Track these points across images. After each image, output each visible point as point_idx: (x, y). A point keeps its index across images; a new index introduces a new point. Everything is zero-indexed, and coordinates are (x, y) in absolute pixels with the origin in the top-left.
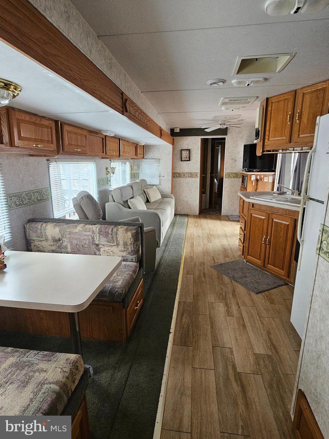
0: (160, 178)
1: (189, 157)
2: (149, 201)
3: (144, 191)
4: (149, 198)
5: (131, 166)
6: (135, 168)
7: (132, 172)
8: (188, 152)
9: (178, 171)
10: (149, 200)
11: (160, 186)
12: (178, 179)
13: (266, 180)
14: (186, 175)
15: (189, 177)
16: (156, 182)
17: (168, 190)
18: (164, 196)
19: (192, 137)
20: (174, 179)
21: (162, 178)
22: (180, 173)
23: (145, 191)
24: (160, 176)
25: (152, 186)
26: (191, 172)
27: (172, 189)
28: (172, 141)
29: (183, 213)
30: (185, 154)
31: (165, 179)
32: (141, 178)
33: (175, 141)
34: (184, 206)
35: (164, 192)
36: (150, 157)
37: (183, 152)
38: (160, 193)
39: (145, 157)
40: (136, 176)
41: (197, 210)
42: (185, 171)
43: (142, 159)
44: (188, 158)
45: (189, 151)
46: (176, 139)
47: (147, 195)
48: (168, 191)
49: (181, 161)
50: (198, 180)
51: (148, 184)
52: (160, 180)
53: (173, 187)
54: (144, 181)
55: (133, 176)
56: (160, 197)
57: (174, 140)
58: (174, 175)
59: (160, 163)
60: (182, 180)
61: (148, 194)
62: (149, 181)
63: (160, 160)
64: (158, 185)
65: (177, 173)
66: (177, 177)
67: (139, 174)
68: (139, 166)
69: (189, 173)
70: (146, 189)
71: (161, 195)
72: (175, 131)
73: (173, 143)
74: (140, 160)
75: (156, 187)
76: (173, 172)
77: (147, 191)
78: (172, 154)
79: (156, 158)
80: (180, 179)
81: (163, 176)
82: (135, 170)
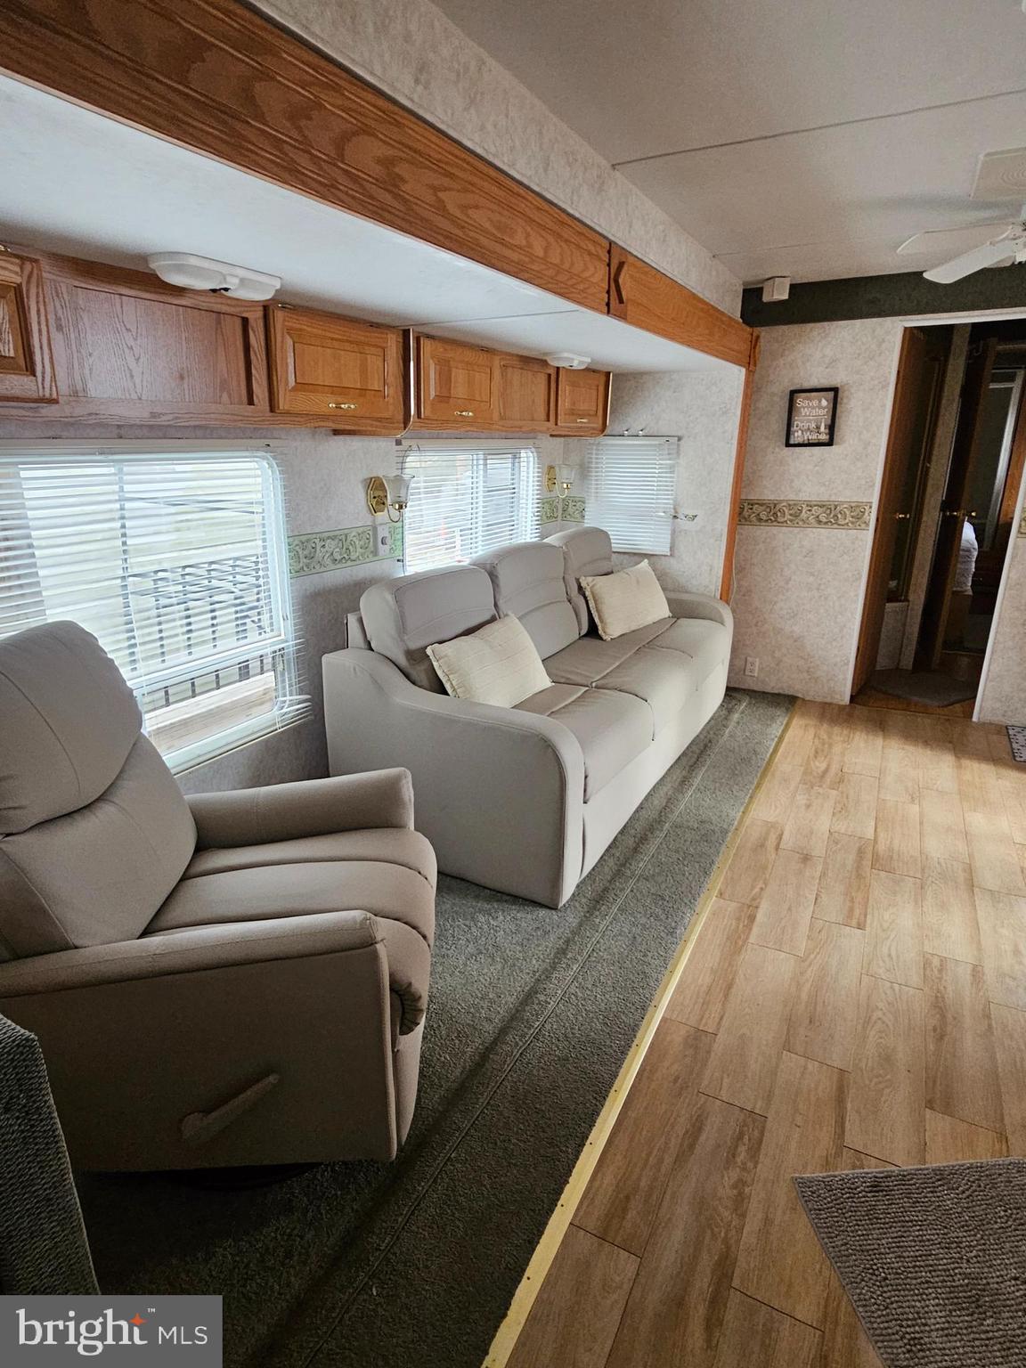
0: (673, 522)
1: (831, 428)
2: (600, 632)
3: (580, 588)
4: (600, 618)
5: (551, 468)
6: (565, 475)
7: (553, 494)
8: (824, 403)
9: (769, 495)
10: (600, 628)
11: (672, 561)
12: (762, 532)
14: (804, 515)
15: (820, 522)
16: (653, 539)
17: (705, 583)
18: (683, 609)
19: (858, 322)
20: (746, 530)
21: (683, 524)
22: (775, 505)
23: (584, 584)
24: (675, 517)
25: (636, 558)
26: (833, 498)
27: (730, 576)
28: (745, 347)
29: (772, 686)
30: (812, 413)
31: (698, 532)
32: (590, 522)
33: (762, 342)
34: (777, 654)
35: (685, 592)
36: (635, 429)
37: (801, 401)
38: (664, 589)
39: (610, 429)
40: (570, 510)
41: (845, 679)
42: (803, 496)
43: (598, 435)
44: (822, 429)
45: (831, 394)
46: (770, 336)
47: (592, 604)
48: (706, 587)
49: (788, 445)
50: (865, 540)
51: (615, 547)
52: (673, 533)
53: (735, 566)
54: (599, 536)
55: (555, 510)
56: (664, 611)
57: (755, 342)
58: (746, 513)
59: (678, 453)
60: (781, 535)
62: (622, 534)
63: (680, 439)
64: (665, 556)
65: (762, 505)
66: (760, 520)
67: (584, 503)
68: (584, 471)
69: (819, 503)
70: (590, 579)
71: (670, 601)
72: (766, 298)
73: (750, 360)
74: (591, 440)
75: (651, 565)
76: (743, 497)
77: (597, 587)
78: (739, 413)
79: (664, 431)
80: (775, 530)
81: (691, 513)
82: (565, 486)
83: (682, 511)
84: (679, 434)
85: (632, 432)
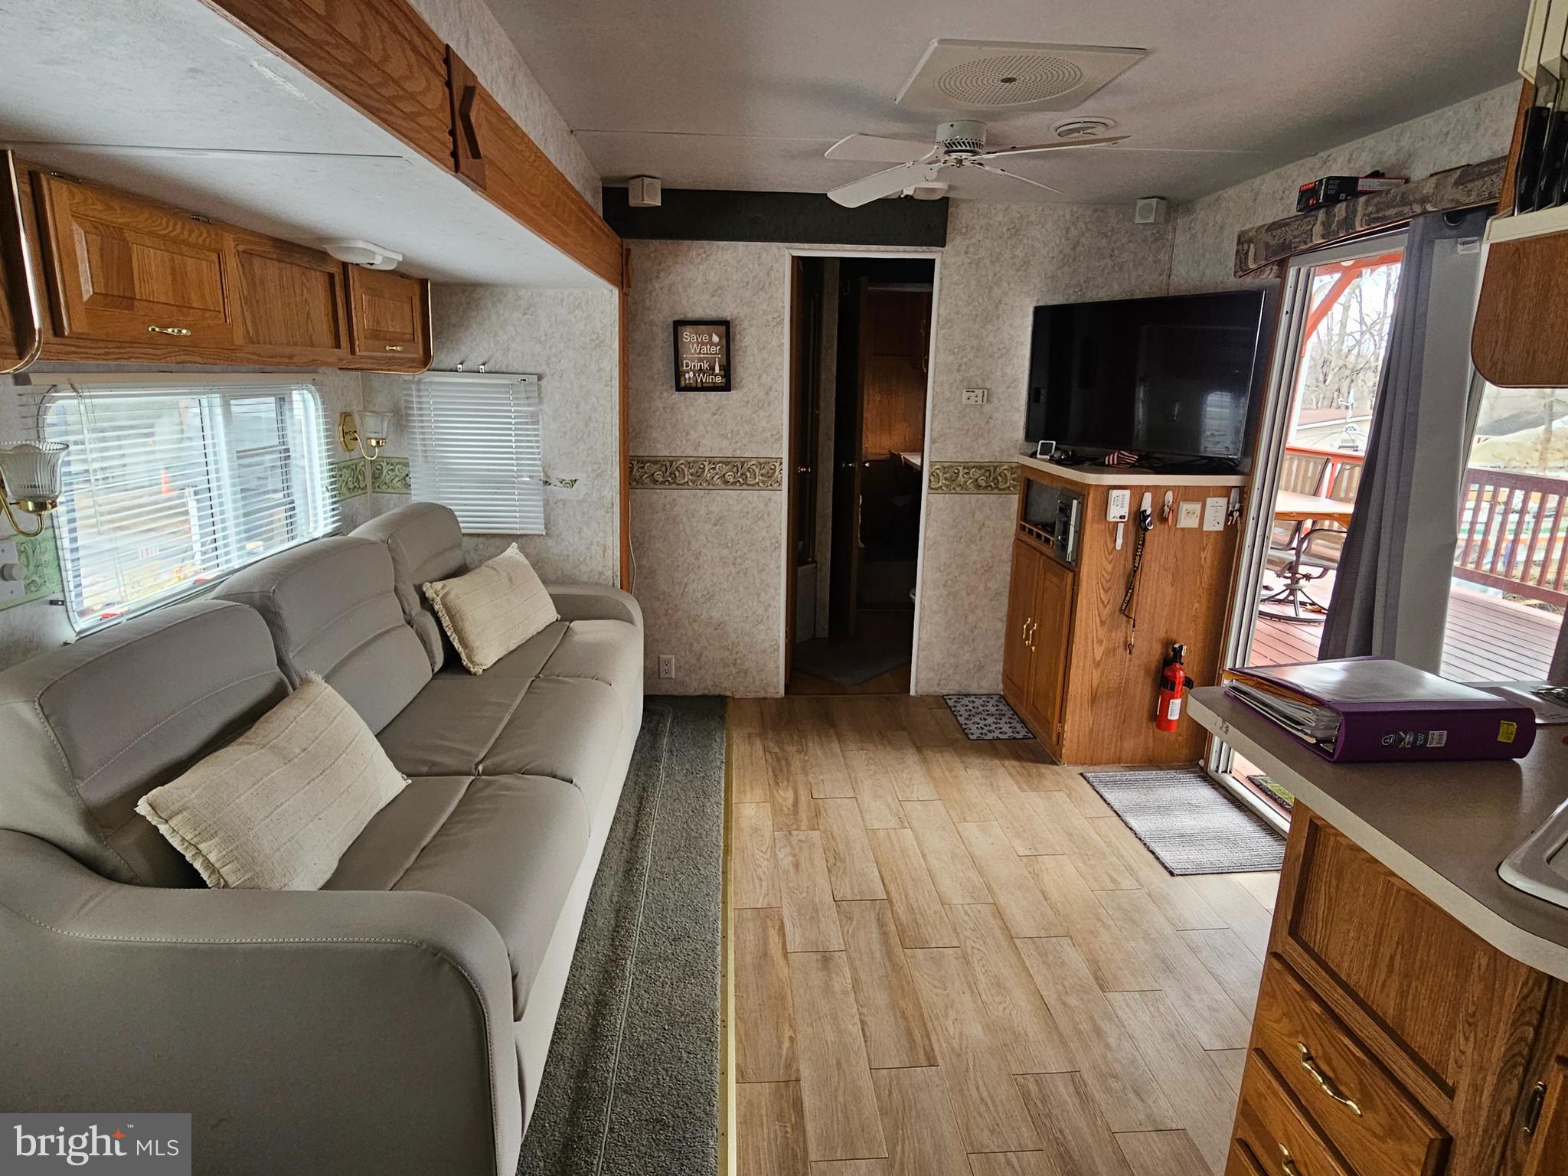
0: (545, 491)
1: (727, 370)
2: (465, 662)
4: (462, 640)
6: (372, 427)
7: (355, 455)
8: (716, 339)
9: (663, 451)
10: (463, 656)
11: (550, 542)
12: (662, 496)
13: (1187, 517)
14: (707, 474)
15: (726, 483)
16: (519, 514)
17: (600, 568)
18: (573, 606)
19: (741, 245)
20: (641, 496)
21: (559, 491)
22: (671, 463)
24: (546, 483)
25: (498, 542)
26: (738, 453)
27: (628, 550)
28: (615, 259)
29: (694, 687)
30: (698, 348)
31: (580, 502)
33: (635, 261)
35: (574, 582)
36: (473, 362)
37: (688, 336)
38: (545, 582)
40: (386, 476)
42: (703, 452)
43: (418, 369)
44: (717, 370)
45: (723, 329)
46: (644, 250)
47: (446, 622)
48: (601, 573)
49: (679, 389)
50: (781, 499)
51: (466, 527)
52: (546, 504)
53: (634, 542)
56: (546, 616)
57: (625, 256)
58: (636, 473)
59: (540, 398)
60: (683, 500)
61: (452, 617)
62: (475, 512)
63: (540, 378)
64: (540, 536)
65: (655, 463)
66: (655, 482)
67: (407, 465)
68: (401, 418)
69: (724, 460)
70: (439, 585)
71: (555, 598)
72: (633, 202)
73: (623, 276)
74: (407, 376)
75: (521, 549)
76: (631, 453)
77: (452, 596)
78: (616, 345)
79: (516, 366)
80: (675, 494)
81: (568, 478)
82: (374, 443)
83: (557, 474)
84: (539, 370)
85: (468, 365)
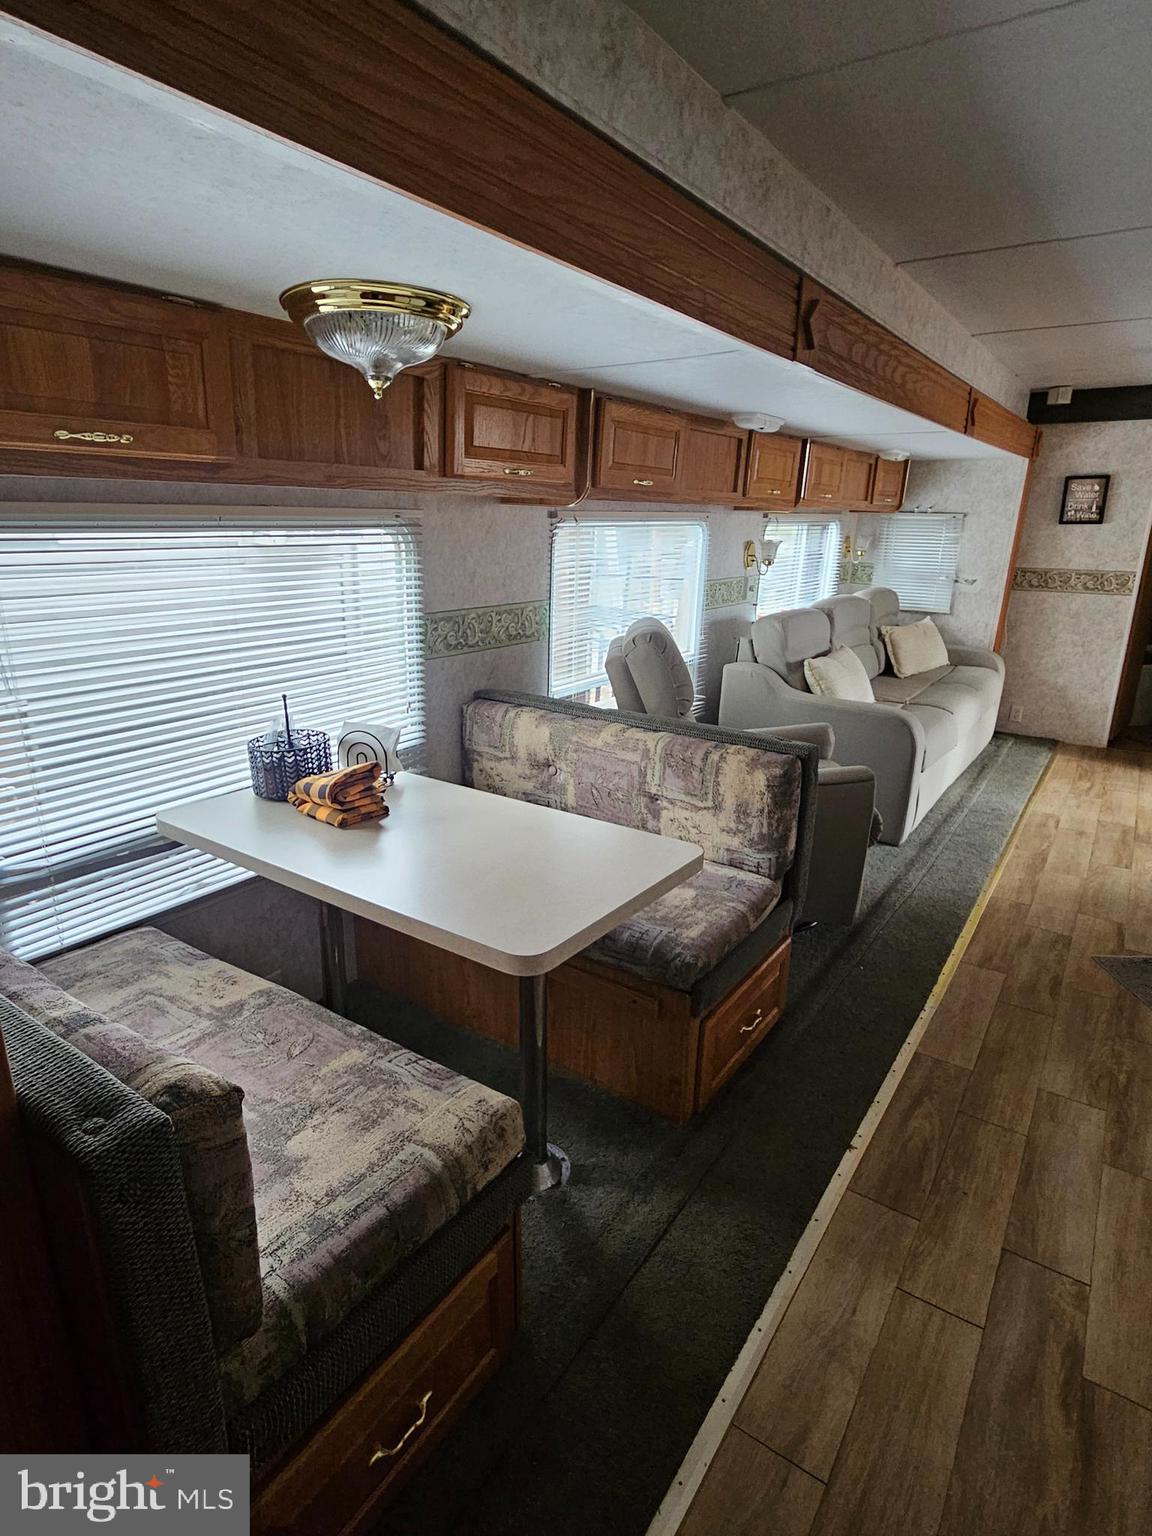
0: (954, 587)
1: (1102, 509)
2: (895, 671)
3: (880, 635)
4: (896, 659)
5: (848, 538)
6: (862, 544)
7: (847, 560)
8: (1097, 488)
9: (1041, 565)
10: (895, 668)
11: (951, 618)
12: (1033, 596)
14: (1072, 582)
15: (1087, 588)
16: (935, 599)
17: (981, 638)
18: (960, 657)
20: (1018, 594)
21: (963, 587)
22: (1046, 573)
23: (884, 632)
24: (956, 581)
25: (917, 616)
26: (1100, 568)
27: (1003, 633)
28: (1029, 441)
29: (1035, 730)
30: (1083, 495)
31: (975, 594)
32: (879, 582)
33: (1044, 440)
34: (1041, 703)
35: (963, 644)
36: (925, 506)
37: (1075, 486)
38: (945, 642)
39: (906, 505)
40: (859, 574)
41: (1102, 725)
42: (1072, 566)
43: (893, 512)
44: (1094, 510)
45: (1104, 480)
46: (1051, 432)
47: (889, 648)
48: (981, 641)
49: (1061, 522)
50: (1128, 604)
51: (903, 606)
52: (954, 595)
53: (1008, 623)
54: (888, 595)
55: (848, 574)
56: (942, 659)
57: (1038, 437)
58: (1019, 579)
59: (963, 528)
60: (1050, 598)
61: (893, 645)
62: (910, 595)
63: (965, 515)
64: (945, 614)
65: (1034, 573)
66: (1031, 586)
67: (872, 568)
68: (876, 540)
69: (1087, 572)
70: (889, 628)
71: (949, 652)
72: (1051, 401)
73: (1033, 452)
74: (884, 516)
75: (933, 620)
76: (1018, 566)
77: (895, 634)
78: (1021, 495)
79: (951, 508)
80: (1044, 594)
81: (970, 579)
82: (859, 553)
83: (964, 576)
84: (965, 511)
85: (922, 509)
